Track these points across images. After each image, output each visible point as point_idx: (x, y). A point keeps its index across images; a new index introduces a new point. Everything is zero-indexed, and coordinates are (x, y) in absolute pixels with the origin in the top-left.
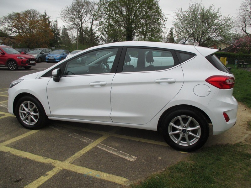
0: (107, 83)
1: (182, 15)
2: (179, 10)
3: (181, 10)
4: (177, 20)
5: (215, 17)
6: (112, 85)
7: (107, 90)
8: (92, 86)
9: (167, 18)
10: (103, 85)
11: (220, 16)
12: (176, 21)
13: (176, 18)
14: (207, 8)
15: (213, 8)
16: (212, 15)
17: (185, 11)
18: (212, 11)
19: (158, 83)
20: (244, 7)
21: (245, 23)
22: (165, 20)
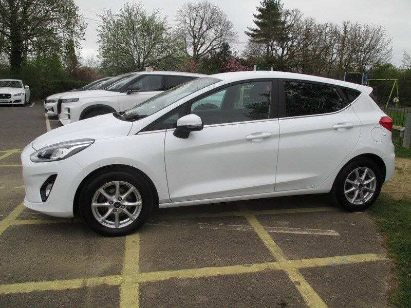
0: (274, 134)
1: (111, 22)
2: (106, 13)
3: (109, 13)
4: (103, 27)
5: (160, 28)
6: (279, 136)
7: (273, 144)
8: (250, 140)
9: (86, 24)
10: (266, 138)
11: (169, 28)
12: (102, 30)
13: (103, 25)
14: (149, 15)
15: (158, 15)
16: (157, 27)
17: (117, 15)
18: (156, 20)
19: (336, 129)
20: (181, 17)
21: (185, 40)
22: (83, 26)
